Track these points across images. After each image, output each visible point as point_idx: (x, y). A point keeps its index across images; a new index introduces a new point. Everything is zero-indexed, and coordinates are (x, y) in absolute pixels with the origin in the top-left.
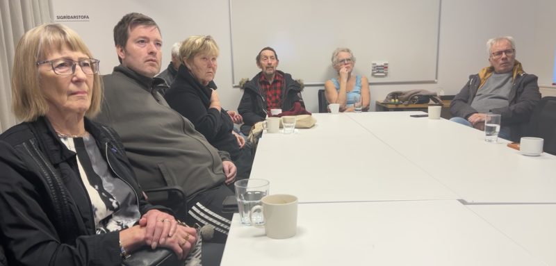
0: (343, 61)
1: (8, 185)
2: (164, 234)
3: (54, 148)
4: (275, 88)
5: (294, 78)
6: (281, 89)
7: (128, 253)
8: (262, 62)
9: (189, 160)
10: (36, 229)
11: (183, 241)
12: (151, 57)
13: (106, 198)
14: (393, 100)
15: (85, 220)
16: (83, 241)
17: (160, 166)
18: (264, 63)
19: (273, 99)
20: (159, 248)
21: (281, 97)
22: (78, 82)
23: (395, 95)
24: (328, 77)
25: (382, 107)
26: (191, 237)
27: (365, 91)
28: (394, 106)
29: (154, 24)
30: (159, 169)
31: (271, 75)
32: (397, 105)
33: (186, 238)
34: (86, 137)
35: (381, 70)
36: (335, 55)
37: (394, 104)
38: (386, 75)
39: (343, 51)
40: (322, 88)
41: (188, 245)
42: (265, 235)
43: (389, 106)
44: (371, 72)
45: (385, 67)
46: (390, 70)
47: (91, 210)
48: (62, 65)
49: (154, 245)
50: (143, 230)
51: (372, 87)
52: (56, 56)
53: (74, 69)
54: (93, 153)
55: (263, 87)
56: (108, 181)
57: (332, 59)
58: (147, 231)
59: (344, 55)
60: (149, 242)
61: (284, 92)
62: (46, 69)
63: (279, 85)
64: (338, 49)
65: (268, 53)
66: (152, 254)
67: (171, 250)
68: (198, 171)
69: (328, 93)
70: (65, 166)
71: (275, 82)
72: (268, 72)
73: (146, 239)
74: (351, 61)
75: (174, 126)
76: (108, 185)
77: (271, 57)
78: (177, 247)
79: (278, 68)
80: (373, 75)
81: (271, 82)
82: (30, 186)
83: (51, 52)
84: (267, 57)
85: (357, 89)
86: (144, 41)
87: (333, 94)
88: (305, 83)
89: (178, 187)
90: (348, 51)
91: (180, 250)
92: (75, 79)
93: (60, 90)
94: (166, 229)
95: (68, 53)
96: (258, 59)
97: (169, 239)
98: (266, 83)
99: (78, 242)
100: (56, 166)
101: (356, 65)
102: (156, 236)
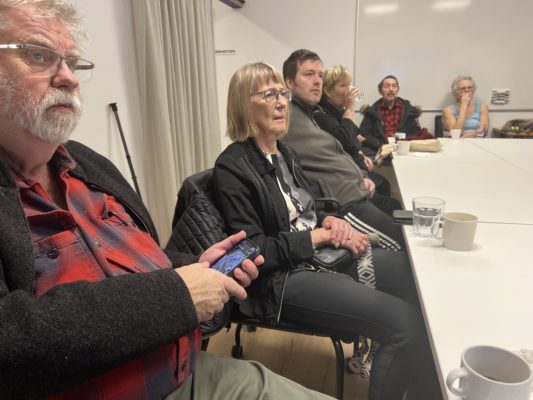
0: (464, 88)
1: (233, 189)
2: (345, 237)
3: (260, 162)
4: (394, 114)
5: (413, 104)
6: (400, 114)
7: (317, 249)
8: (384, 89)
9: (342, 176)
10: (250, 224)
11: (359, 244)
12: (315, 88)
13: (295, 203)
14: (513, 128)
15: (283, 220)
16: (284, 237)
17: (320, 181)
18: (386, 90)
19: (392, 123)
20: (341, 247)
21: (399, 122)
22: (281, 108)
23: (515, 123)
24: (446, 103)
25: (500, 134)
26: (364, 242)
27: (484, 118)
28: (514, 134)
29: (318, 58)
30: (318, 183)
31: (391, 101)
32: (518, 132)
33: (361, 242)
34: (279, 154)
35: (502, 97)
36: (456, 82)
37: (515, 131)
38: (507, 102)
39: (465, 79)
40: (439, 114)
41: (362, 248)
42: (443, 246)
43: (510, 133)
44: (490, 99)
45: (506, 95)
46: (511, 98)
47: (287, 212)
48: (269, 95)
49: (337, 245)
50: (328, 232)
51: (492, 115)
52: (265, 88)
53: (277, 98)
54: (283, 166)
55: (383, 112)
56: (295, 190)
57: (453, 87)
58: (332, 234)
59: (466, 83)
60: (333, 242)
61: (402, 116)
62: (257, 99)
63: (398, 110)
64: (459, 77)
65: (391, 81)
66: (335, 252)
67: (349, 250)
68: (349, 187)
69: (445, 118)
70: (268, 177)
71: (395, 108)
72: (389, 98)
73: (331, 239)
74: (472, 89)
75: (330, 147)
76: (295, 193)
77: (393, 85)
78: (354, 249)
79: (398, 95)
80: (492, 102)
81: (390, 108)
82: (248, 192)
83: (261, 84)
84: (389, 85)
85: (476, 115)
86: (310, 73)
87: (451, 120)
88: (423, 109)
89: (334, 199)
90: (470, 79)
91: (357, 252)
92: (278, 106)
93: (267, 115)
94: (346, 234)
95: (273, 85)
96: (381, 86)
97: (349, 242)
98: (385, 108)
99: (280, 236)
100: (262, 176)
101: (476, 93)
102: (339, 238)
